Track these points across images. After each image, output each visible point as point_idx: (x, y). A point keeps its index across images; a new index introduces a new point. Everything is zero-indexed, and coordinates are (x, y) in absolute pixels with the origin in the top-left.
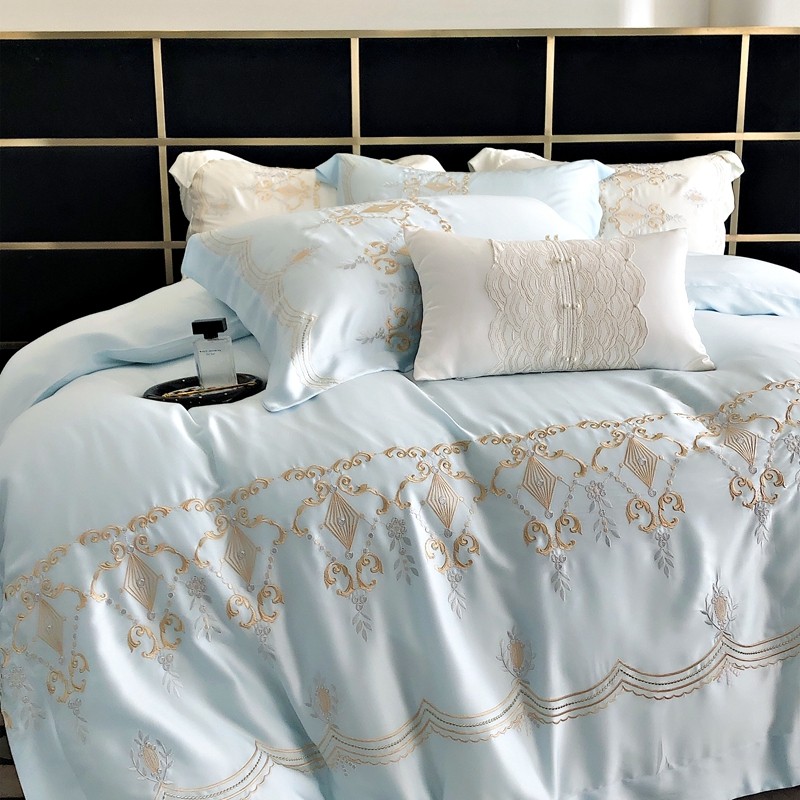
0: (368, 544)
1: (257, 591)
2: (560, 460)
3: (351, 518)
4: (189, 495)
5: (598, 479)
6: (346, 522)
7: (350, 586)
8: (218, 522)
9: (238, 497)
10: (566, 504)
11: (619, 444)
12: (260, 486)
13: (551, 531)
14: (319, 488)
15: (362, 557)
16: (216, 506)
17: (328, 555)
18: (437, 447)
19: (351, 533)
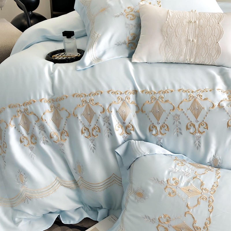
0: (97, 123)
1: (61, 131)
2: (167, 104)
3: (92, 113)
4: (43, 97)
5: (178, 113)
6: (90, 115)
7: (90, 135)
8: (51, 107)
9: (58, 100)
10: (165, 120)
11: (190, 100)
12: (65, 98)
13: (158, 129)
14: (83, 101)
15: (94, 127)
16: (51, 101)
17: (83, 124)
18: (126, 92)
19: (91, 118)
